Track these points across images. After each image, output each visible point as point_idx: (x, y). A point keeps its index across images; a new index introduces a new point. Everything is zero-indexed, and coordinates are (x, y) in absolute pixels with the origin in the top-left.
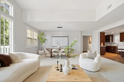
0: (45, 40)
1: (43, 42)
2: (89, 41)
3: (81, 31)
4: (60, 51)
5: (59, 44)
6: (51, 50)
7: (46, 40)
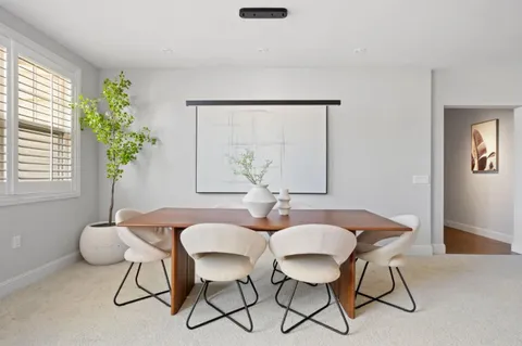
0: (142, 138)
1: (128, 157)
2: (472, 150)
3: (433, 72)
4: (268, 243)
5: (256, 171)
6: (178, 231)
7: (154, 141)
